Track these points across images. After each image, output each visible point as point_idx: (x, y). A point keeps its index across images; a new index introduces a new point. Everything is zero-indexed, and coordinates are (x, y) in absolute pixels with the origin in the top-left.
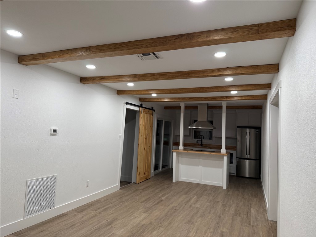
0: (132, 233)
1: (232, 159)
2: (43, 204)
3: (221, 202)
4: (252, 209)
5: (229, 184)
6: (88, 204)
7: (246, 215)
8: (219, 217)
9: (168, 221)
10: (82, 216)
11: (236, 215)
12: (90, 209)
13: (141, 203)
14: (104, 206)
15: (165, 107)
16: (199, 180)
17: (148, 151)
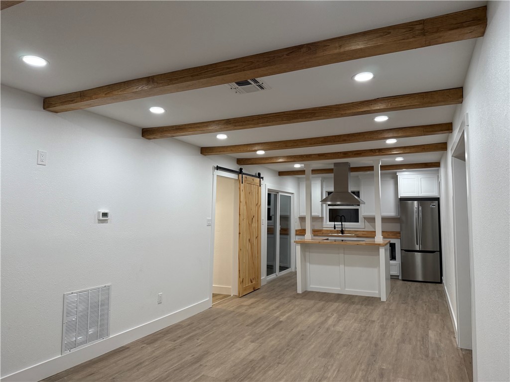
0: (234, 374)
1: (394, 253)
2: (91, 331)
3: (378, 321)
4: (430, 332)
5: (390, 293)
6: (163, 330)
7: (420, 341)
8: (376, 345)
9: (292, 355)
10: (154, 349)
11: (403, 341)
12: (166, 339)
13: (247, 327)
14: (189, 333)
15: (279, 172)
16: (339, 289)
17: (255, 244)
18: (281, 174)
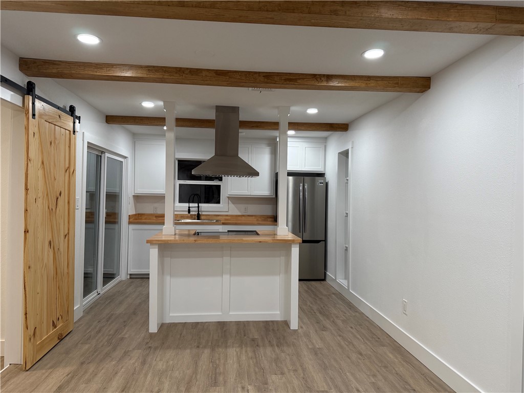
15: (107, 116)
16: (220, 313)
17: (62, 250)
18: (111, 119)
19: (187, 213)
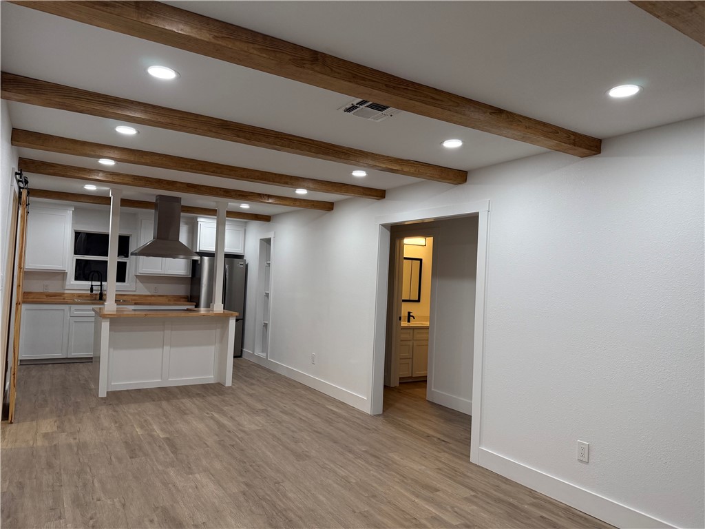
16: (160, 380)
19: (89, 292)
